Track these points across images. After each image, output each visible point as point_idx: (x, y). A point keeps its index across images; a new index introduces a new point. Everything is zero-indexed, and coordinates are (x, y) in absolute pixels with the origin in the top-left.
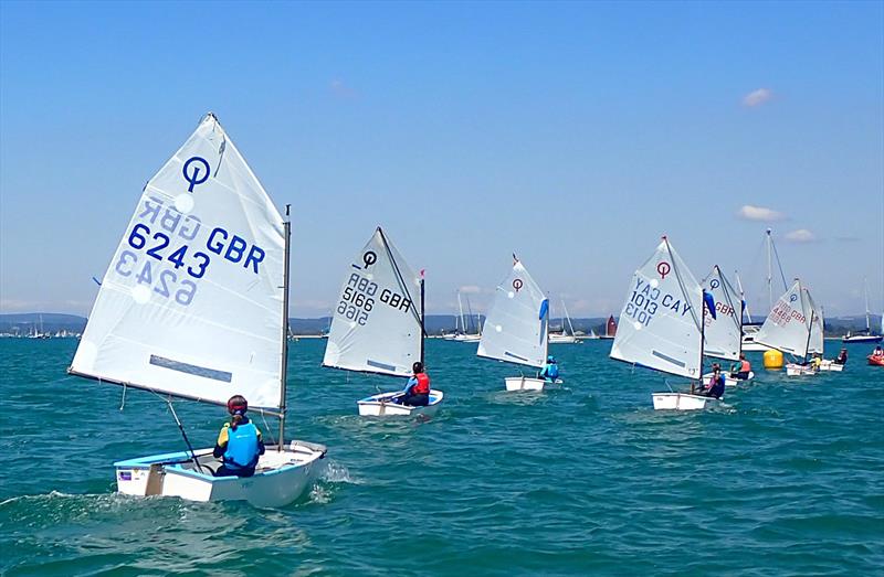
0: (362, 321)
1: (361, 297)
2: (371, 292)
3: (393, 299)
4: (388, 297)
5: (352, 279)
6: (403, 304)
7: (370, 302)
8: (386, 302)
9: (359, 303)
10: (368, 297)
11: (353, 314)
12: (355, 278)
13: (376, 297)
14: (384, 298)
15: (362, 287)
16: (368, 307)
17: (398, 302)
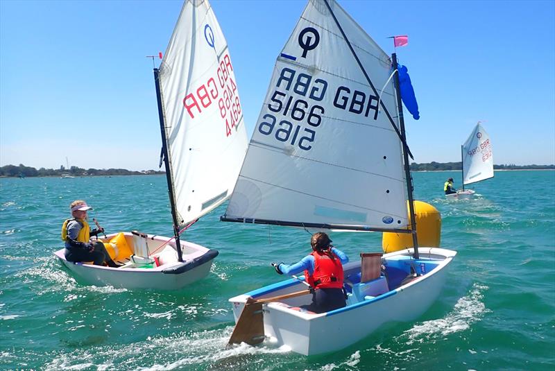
0: (305, 143)
1: (301, 106)
2: (317, 94)
3: (354, 101)
4: (345, 99)
5: (282, 77)
6: (370, 106)
7: (316, 111)
8: (344, 107)
9: (298, 114)
10: (311, 103)
11: (288, 133)
12: (288, 75)
13: (327, 103)
14: (340, 102)
15: (300, 88)
16: (314, 120)
17: (362, 104)
